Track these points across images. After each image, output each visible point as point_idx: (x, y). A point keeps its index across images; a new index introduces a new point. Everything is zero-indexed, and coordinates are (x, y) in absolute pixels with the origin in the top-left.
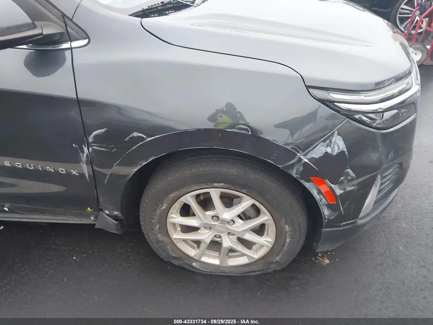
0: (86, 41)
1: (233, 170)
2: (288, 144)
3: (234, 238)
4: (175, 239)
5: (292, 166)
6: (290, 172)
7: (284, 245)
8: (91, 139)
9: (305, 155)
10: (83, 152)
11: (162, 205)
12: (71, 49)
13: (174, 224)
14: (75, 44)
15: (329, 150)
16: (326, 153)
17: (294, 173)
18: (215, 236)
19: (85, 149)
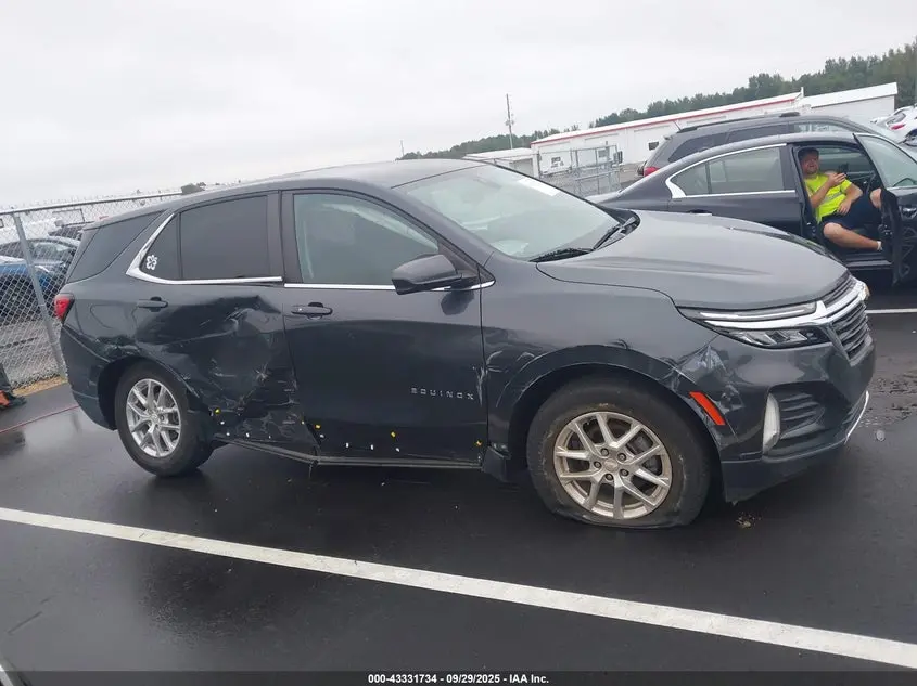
0: (491, 283)
1: (617, 390)
2: (663, 358)
3: (628, 479)
4: (563, 479)
5: (669, 379)
6: (668, 386)
7: (682, 485)
8: (488, 362)
9: (680, 369)
10: (480, 374)
11: (549, 433)
12: (481, 289)
13: (561, 458)
14: (483, 285)
15: (704, 364)
16: (702, 367)
17: (672, 387)
18: (606, 475)
19: (483, 371)
